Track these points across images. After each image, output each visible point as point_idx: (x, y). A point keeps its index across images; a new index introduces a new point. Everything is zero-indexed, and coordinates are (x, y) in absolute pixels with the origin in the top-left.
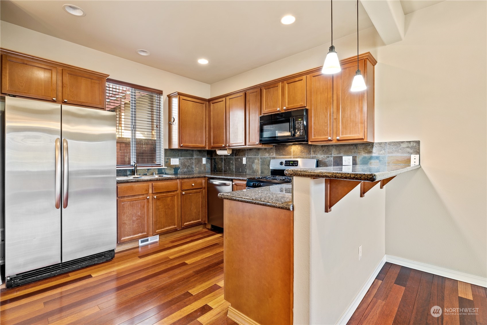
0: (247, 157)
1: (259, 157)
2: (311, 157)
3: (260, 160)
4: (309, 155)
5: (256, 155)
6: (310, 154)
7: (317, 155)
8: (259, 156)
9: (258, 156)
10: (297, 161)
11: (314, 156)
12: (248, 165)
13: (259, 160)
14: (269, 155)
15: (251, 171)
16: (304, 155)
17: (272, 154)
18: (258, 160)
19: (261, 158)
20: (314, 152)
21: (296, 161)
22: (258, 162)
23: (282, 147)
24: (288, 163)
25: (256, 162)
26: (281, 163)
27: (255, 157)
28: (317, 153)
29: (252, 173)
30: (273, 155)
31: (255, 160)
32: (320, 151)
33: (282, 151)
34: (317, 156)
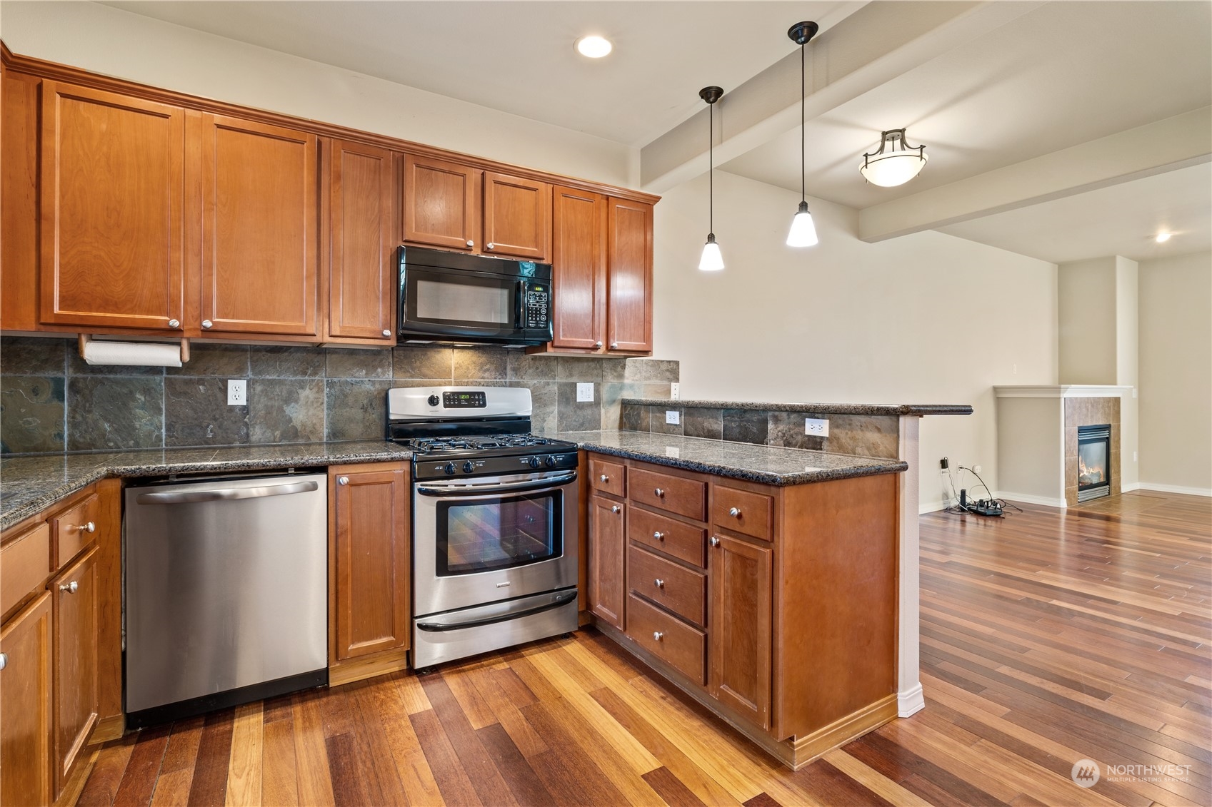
0: (251, 376)
1: (322, 381)
2: (508, 384)
3: (326, 390)
4: (502, 378)
5: (304, 373)
6: (506, 375)
7: (522, 378)
8: (322, 377)
9: (315, 374)
10: (483, 394)
11: (514, 379)
12: (260, 407)
13: (320, 390)
14: (366, 374)
15: (277, 433)
16: (488, 378)
17: (379, 370)
18: (315, 390)
19: (331, 384)
20: (516, 371)
21: (478, 393)
22: (317, 395)
23: (420, 353)
24: (454, 400)
25: (307, 397)
26: (433, 401)
27: (299, 377)
28: (522, 373)
29: (283, 437)
30: (383, 374)
31: (300, 391)
32: (529, 368)
33: (418, 363)
34: (521, 380)
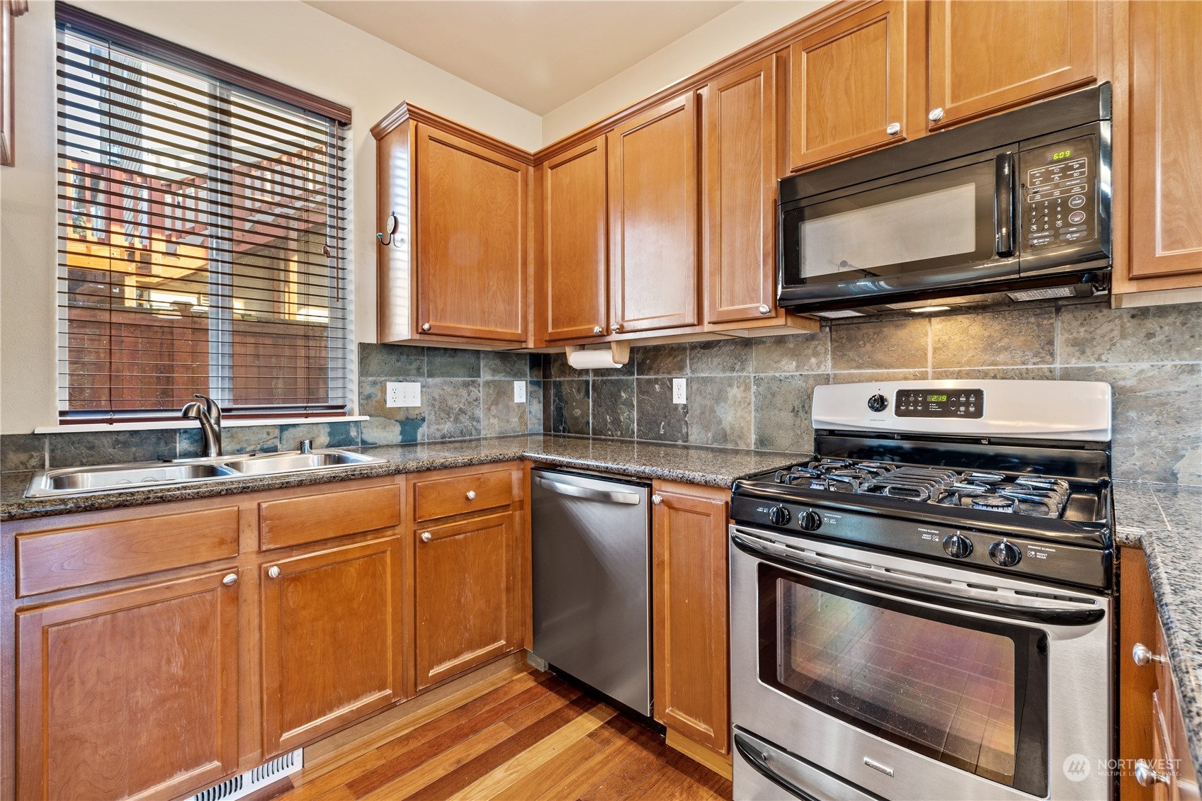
0: (690, 375)
1: (749, 377)
2: (1058, 373)
3: (754, 388)
4: (1043, 362)
5: (733, 369)
6: (1052, 355)
7: (1099, 359)
8: (750, 372)
9: (743, 369)
10: (978, 394)
11: (1074, 363)
12: (696, 410)
13: (747, 388)
14: (797, 367)
15: (710, 435)
16: (1006, 364)
17: (813, 360)
18: (742, 388)
19: (758, 381)
20: (1080, 346)
21: (968, 393)
22: (744, 395)
23: (871, 331)
24: (916, 403)
25: (735, 396)
26: (878, 404)
27: (728, 374)
28: (1099, 350)
29: (715, 440)
30: (819, 365)
31: (729, 389)
32: (1123, 336)
33: (868, 346)
34: (1097, 365)
